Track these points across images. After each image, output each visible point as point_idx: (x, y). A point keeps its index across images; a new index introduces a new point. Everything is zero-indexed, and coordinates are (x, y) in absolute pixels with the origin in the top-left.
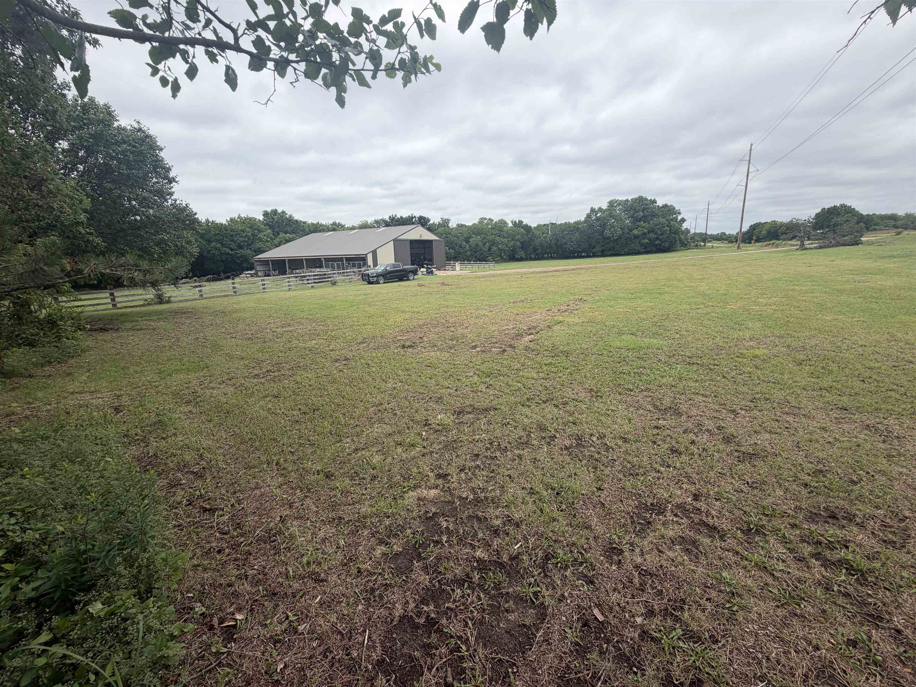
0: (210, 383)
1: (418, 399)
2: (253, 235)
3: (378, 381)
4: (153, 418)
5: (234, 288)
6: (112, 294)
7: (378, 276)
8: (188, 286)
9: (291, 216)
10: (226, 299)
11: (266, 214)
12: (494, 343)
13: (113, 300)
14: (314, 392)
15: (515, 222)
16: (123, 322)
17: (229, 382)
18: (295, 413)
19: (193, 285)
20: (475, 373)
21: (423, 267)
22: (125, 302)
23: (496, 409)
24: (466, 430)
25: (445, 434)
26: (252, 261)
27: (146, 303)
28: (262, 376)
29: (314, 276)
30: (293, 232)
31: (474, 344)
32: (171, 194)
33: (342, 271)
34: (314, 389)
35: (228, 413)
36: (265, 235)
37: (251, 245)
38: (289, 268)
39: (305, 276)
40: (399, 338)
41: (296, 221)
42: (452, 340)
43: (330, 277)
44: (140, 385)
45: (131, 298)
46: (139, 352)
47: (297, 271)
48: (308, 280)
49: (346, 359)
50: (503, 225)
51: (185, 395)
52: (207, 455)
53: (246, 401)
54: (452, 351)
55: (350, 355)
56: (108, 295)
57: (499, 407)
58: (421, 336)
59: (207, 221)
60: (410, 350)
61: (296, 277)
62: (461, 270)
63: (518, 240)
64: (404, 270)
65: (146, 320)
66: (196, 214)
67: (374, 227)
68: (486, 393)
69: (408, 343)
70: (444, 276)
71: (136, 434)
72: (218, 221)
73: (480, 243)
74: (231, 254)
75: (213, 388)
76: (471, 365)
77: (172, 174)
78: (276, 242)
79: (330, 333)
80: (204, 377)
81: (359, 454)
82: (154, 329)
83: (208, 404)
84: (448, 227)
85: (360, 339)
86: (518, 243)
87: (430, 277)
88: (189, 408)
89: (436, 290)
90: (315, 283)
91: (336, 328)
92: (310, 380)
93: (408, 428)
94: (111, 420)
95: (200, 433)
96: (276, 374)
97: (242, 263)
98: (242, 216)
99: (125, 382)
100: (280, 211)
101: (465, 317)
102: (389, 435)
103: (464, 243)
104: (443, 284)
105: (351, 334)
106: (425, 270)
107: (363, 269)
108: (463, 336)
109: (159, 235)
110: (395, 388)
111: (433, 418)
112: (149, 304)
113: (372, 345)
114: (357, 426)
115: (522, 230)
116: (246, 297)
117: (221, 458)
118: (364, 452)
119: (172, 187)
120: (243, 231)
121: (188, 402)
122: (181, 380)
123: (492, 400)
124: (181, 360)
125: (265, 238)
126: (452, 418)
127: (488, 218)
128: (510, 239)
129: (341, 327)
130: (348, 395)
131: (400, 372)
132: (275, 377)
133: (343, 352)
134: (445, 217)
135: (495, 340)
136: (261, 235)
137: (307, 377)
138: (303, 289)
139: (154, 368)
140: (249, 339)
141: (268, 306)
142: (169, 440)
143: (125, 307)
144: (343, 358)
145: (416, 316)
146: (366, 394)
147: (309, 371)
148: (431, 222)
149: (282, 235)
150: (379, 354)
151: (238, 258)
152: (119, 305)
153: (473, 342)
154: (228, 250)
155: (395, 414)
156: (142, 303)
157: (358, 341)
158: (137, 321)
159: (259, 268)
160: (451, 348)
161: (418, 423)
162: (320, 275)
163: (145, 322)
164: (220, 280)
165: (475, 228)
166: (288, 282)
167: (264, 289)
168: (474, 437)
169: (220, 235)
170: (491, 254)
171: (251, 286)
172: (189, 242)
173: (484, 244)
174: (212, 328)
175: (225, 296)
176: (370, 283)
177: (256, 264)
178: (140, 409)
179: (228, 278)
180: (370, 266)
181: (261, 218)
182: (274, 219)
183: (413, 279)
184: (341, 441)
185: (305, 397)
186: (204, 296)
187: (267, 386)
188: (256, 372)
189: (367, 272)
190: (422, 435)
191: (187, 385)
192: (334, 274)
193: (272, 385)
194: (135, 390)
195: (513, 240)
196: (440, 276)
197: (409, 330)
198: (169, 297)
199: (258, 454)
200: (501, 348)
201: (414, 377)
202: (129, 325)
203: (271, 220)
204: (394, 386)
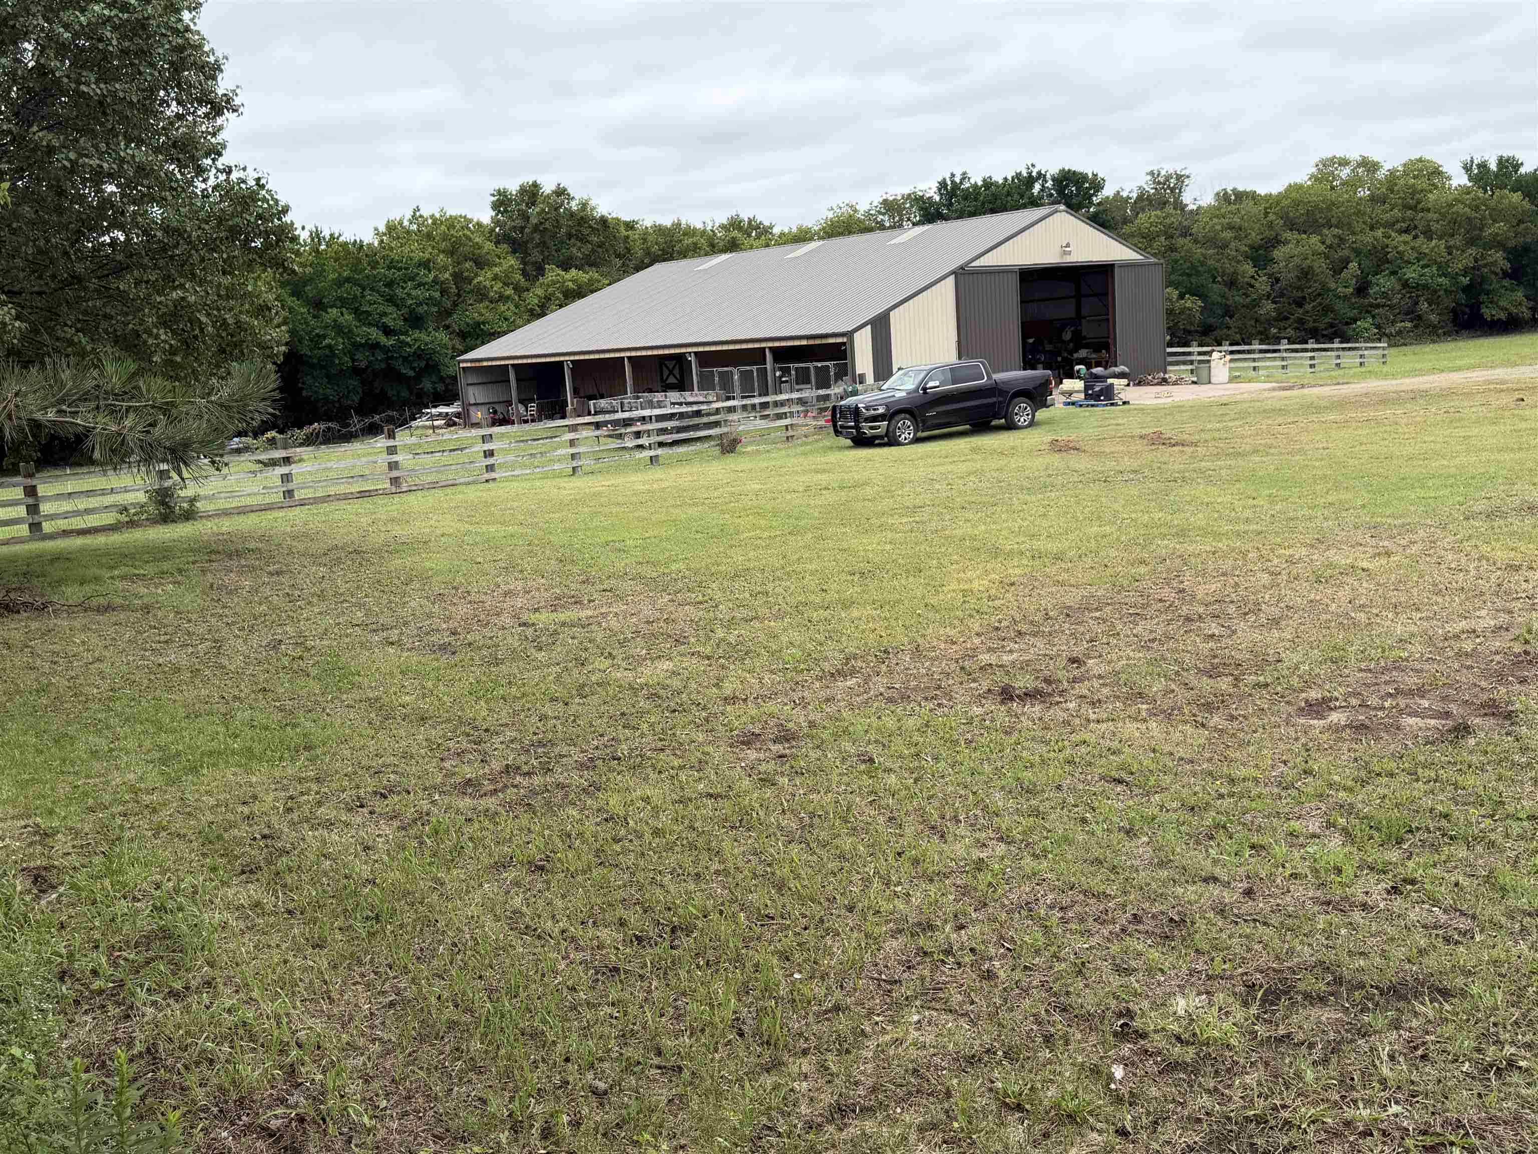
0: (320, 804)
1: (1082, 920)
2: (457, 277)
3: (909, 831)
4: (145, 923)
5: (393, 466)
6: (31, 491)
7: (894, 412)
8: (245, 462)
9: (584, 205)
10: (367, 504)
11: (502, 202)
12: (1410, 693)
13: (33, 509)
14: (671, 860)
15: (1483, 166)
16: (60, 582)
17: (379, 805)
18: (605, 934)
19: (264, 457)
20: (1330, 825)
21: (1071, 376)
22: (66, 515)
23: (1446, 994)
24: (1310, 1075)
25: (1210, 1083)
26: (451, 371)
27: (124, 518)
28: (488, 787)
29: (660, 418)
30: (590, 262)
31: (1314, 694)
32: (216, 152)
33: (756, 401)
34: (669, 847)
35: (377, 918)
36: (496, 278)
37: (448, 313)
38: (576, 392)
39: (627, 422)
40: (985, 658)
41: (604, 221)
42: (1212, 673)
43: (717, 424)
44: (107, 798)
45: (82, 504)
46: (105, 685)
47: (603, 403)
48: (638, 434)
49: (786, 737)
50: (1422, 184)
51: (239, 842)
52: (311, 1073)
53: (436, 880)
54: (1216, 720)
55: (799, 719)
56: (18, 493)
57: (1460, 981)
58: (1077, 652)
59: (316, 235)
60: (1036, 709)
61: (598, 426)
62: (1233, 379)
63: (1500, 244)
64: (994, 390)
65: (123, 578)
66: (285, 210)
67: (881, 227)
68: (1391, 916)
69: (1023, 682)
70: (1156, 409)
71: (94, 972)
72: (348, 236)
73: (1321, 266)
74: (386, 350)
75: (329, 824)
76: (1310, 785)
77: (223, 85)
78: (533, 298)
79: (720, 633)
80: (300, 780)
81: (853, 1131)
82: (147, 609)
83: (313, 882)
84: (1182, 207)
85: (835, 660)
86: (1498, 257)
87: (1101, 411)
88: (254, 891)
89: (1127, 463)
90: (661, 444)
91: (745, 613)
92: (656, 810)
93: (1048, 1039)
94: (25, 916)
95: (288, 985)
96: (537, 780)
97: (418, 378)
98: (425, 212)
99: (63, 789)
100: (548, 188)
101: (1265, 578)
102: (972, 1060)
103: (1248, 268)
104: (1158, 440)
105: (796, 637)
106: (1077, 385)
107: (836, 390)
108: (1262, 662)
109: (175, 288)
110: (980, 865)
111: (1155, 1006)
112: (132, 524)
113: (879, 684)
114: (837, 1008)
115: (1516, 197)
116: (431, 499)
117: (354, 1088)
118: (869, 1125)
119: (220, 128)
120: (426, 264)
121: (249, 871)
122: (228, 787)
123: (1422, 952)
124: (227, 717)
125: (498, 286)
126: (1239, 1014)
127: (1354, 156)
128: (1457, 241)
129: (763, 611)
130: (798, 877)
131: (998, 799)
132: (534, 793)
133: (770, 707)
134: (1167, 168)
135: (1411, 681)
136: (484, 278)
137: (647, 800)
138: (619, 469)
139: (147, 744)
140: (443, 648)
141: (502, 531)
142: (193, 999)
143: (66, 533)
144: (772, 732)
145: (1052, 570)
146: (867, 882)
147: (653, 776)
148: (1108, 191)
149: (553, 273)
150: (911, 722)
151: (405, 359)
152: (47, 527)
153: (1308, 685)
154: (375, 334)
155: (989, 975)
156: (109, 518)
157: (827, 666)
158: (97, 579)
159: (474, 394)
160: (1209, 707)
161: (1088, 1022)
162: (682, 416)
163: (119, 585)
164: (348, 438)
165: (1297, 204)
166: (572, 443)
167: (490, 468)
168: (1349, 1113)
169: (356, 283)
170: (1368, 310)
171: (447, 458)
172: (262, 310)
173: (1339, 267)
174: (323, 606)
175: (363, 495)
176: (861, 441)
177: (462, 381)
178: (107, 882)
179: (373, 430)
180: (862, 378)
181: (485, 215)
182: (526, 217)
183: (1032, 424)
184: (774, 1066)
185: (640, 876)
186: (297, 495)
187: (507, 825)
188: (468, 772)
189: (850, 401)
190: (1111, 1078)
191: (246, 810)
192: (732, 410)
193: (524, 821)
194: (92, 817)
195: (1471, 242)
196: (1142, 410)
197: (1024, 627)
198: (193, 500)
199: (478, 1088)
200: (1447, 715)
201: (1059, 823)
202: (72, 593)
203: (519, 223)
204: (976, 854)
